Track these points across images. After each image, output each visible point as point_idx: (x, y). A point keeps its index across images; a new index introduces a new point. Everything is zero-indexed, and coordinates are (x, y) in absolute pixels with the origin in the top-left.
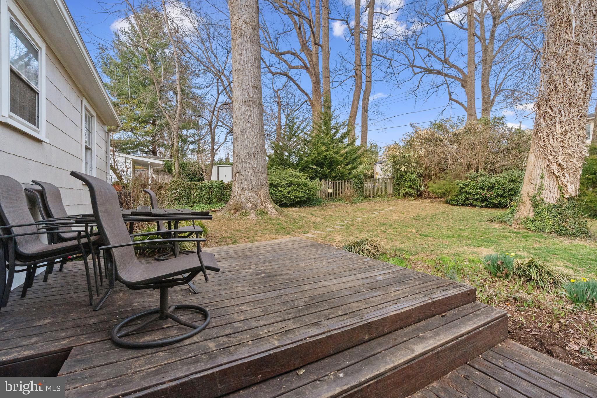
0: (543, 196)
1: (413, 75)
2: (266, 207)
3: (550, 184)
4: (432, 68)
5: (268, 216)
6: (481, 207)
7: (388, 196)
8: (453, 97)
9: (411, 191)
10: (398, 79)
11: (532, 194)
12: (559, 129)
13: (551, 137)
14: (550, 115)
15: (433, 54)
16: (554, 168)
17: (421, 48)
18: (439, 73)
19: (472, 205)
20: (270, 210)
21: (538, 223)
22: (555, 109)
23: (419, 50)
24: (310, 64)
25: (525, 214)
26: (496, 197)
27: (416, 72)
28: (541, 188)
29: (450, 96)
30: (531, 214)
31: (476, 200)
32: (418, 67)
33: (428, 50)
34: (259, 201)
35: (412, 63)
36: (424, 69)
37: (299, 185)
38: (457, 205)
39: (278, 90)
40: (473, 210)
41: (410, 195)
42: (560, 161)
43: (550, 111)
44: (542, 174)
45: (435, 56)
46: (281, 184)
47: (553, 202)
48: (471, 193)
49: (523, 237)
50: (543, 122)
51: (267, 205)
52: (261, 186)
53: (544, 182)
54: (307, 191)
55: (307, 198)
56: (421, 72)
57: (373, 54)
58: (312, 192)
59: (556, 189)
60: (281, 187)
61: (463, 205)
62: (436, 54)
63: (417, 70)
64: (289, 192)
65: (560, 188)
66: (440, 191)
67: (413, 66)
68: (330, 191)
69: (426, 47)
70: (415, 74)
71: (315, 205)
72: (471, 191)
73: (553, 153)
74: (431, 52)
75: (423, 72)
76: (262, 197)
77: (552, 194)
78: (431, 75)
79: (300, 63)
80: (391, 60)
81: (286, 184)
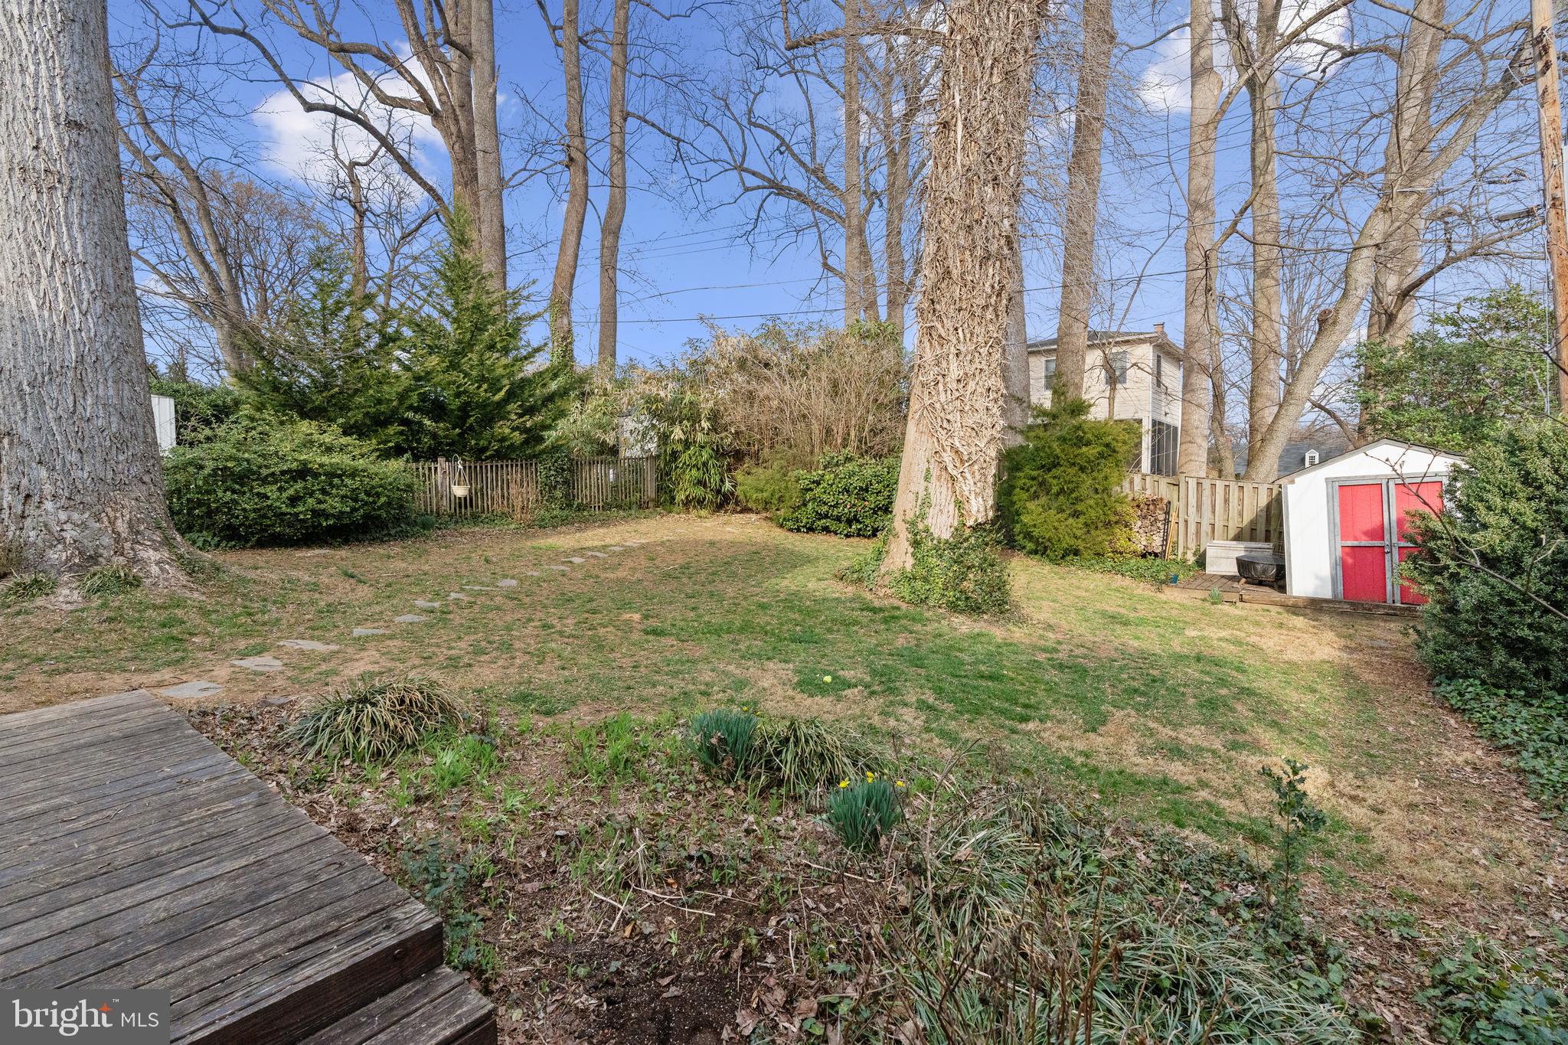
0: (929, 521)
1: (741, 190)
2: (135, 560)
3: (941, 494)
4: (785, 183)
5: (138, 594)
6: (847, 536)
7: (642, 506)
8: (830, 261)
9: (699, 492)
10: (699, 194)
11: (910, 516)
12: (955, 372)
13: (941, 386)
14: (940, 336)
15: (788, 148)
16: (948, 457)
17: (761, 126)
18: (800, 196)
19: (826, 530)
20: (155, 570)
21: (919, 584)
22: (948, 324)
23: (756, 131)
24: (442, 103)
25: (899, 564)
26: (875, 512)
27: (748, 185)
28: (926, 503)
29: (825, 258)
30: (910, 562)
31: (838, 519)
32: (754, 174)
33: (778, 136)
34: (106, 541)
35: (739, 159)
36: (769, 180)
37: (331, 475)
38: (798, 530)
39: (354, 164)
40: (833, 539)
41: (700, 502)
42: (957, 444)
43: (939, 326)
44: (928, 470)
45: (794, 155)
46: (264, 472)
47: (946, 535)
48: (825, 503)
49: (885, 621)
50: (928, 349)
51: (143, 554)
52: (120, 486)
53: (931, 490)
54: (362, 496)
55: (366, 516)
56: (758, 188)
57: (628, 114)
58: (383, 499)
59: (952, 506)
60: (264, 481)
61: (811, 529)
62: (795, 149)
63: (751, 181)
64: (294, 500)
65: (959, 505)
66: (760, 495)
67: (741, 168)
68: (460, 491)
69: (773, 127)
70: (747, 189)
71: (403, 536)
72: (825, 497)
73: (945, 425)
74: (783, 142)
75: (764, 187)
76: (121, 526)
77: (945, 516)
78: (783, 201)
79: (412, 94)
80: (679, 140)
81: (283, 473)
